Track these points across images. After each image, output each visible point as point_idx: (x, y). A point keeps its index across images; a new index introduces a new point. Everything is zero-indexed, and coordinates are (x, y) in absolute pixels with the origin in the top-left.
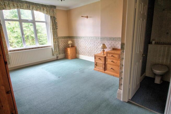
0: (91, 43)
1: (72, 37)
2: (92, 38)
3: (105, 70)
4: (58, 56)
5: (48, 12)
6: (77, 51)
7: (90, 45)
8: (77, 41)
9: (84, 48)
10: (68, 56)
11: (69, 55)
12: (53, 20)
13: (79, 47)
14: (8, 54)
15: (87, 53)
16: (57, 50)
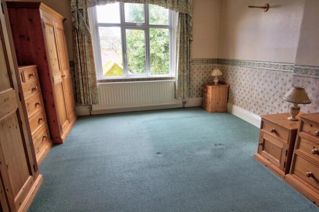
0: (268, 79)
1: (224, 60)
2: (271, 66)
3: (287, 172)
4: (185, 100)
5: (176, 3)
6: (230, 94)
7: (263, 84)
8: (233, 72)
9: (247, 90)
10: (206, 103)
11: (208, 102)
12: (185, 22)
13: (237, 86)
14: (96, 87)
15: (252, 105)
16: (185, 88)
